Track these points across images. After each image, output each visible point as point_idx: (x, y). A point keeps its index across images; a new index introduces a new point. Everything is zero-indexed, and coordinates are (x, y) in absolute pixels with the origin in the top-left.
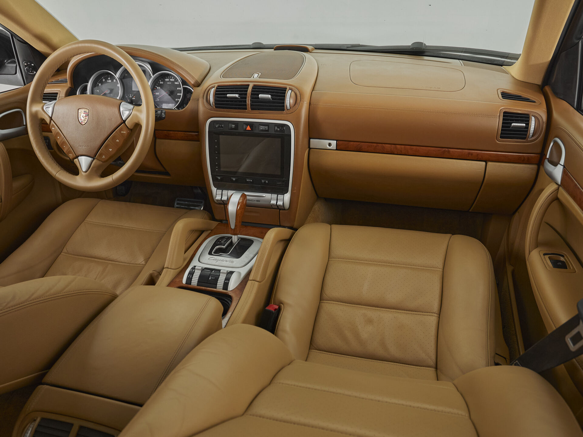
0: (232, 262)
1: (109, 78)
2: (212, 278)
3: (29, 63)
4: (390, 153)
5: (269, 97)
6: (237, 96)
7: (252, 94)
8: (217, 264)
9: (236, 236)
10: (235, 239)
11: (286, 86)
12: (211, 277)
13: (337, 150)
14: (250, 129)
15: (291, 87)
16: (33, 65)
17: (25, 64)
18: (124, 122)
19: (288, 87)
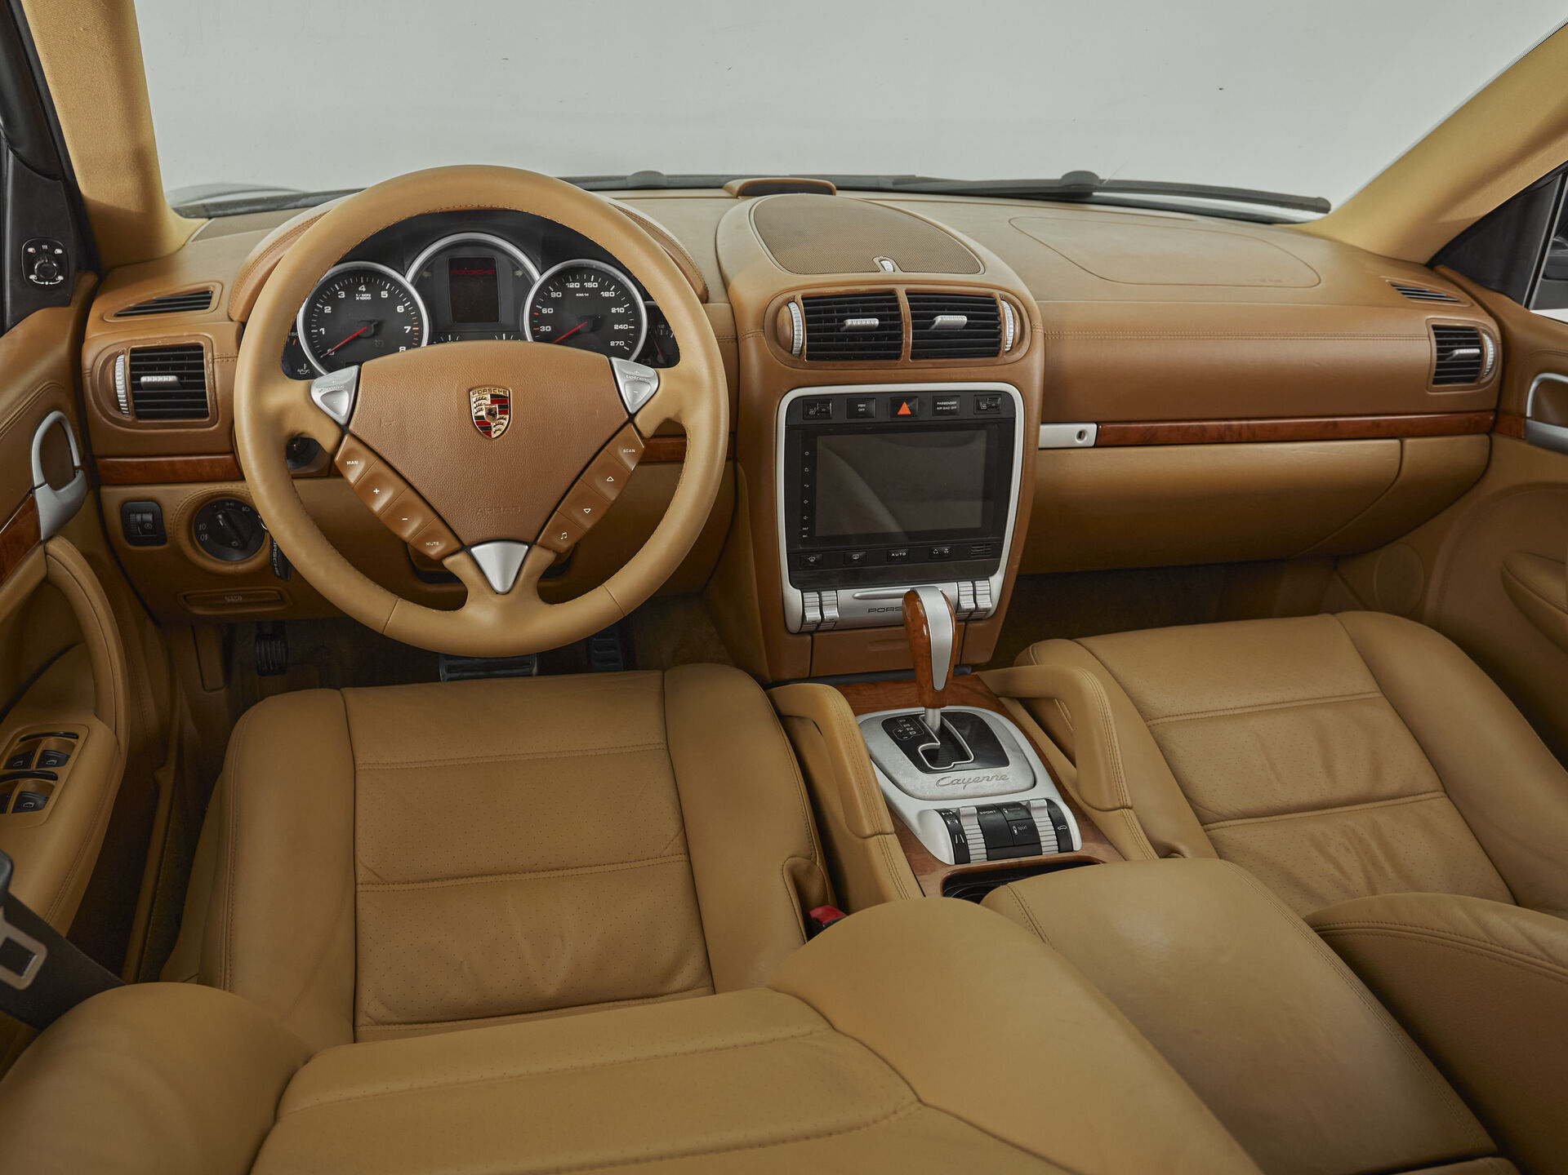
0: (1004, 778)
1: (363, 288)
2: (1020, 829)
3: (45, 247)
4: (1214, 441)
5: (963, 322)
6: (875, 322)
7: (914, 317)
8: (969, 790)
9: (938, 712)
10: (933, 718)
11: (992, 290)
12: (1014, 827)
13: (1096, 446)
14: (909, 412)
15: (1002, 292)
16: (59, 251)
17: (31, 250)
18: (632, 417)
19: (997, 294)
